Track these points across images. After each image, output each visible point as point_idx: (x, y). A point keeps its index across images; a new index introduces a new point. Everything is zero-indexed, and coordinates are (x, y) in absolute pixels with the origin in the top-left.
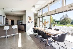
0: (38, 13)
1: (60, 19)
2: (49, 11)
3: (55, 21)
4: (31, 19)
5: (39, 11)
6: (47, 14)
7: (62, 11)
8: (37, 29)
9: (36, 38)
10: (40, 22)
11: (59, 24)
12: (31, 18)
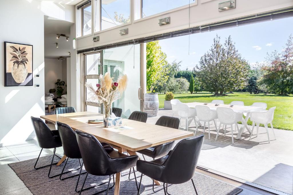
0: (73, 25)
1: (202, 62)
2: (137, 17)
3: (178, 76)
4: (29, 57)
5: (81, 7)
6: (126, 32)
7: (192, 26)
8: (59, 124)
9: (57, 180)
10: (85, 78)
11: (197, 90)
12: (28, 49)
